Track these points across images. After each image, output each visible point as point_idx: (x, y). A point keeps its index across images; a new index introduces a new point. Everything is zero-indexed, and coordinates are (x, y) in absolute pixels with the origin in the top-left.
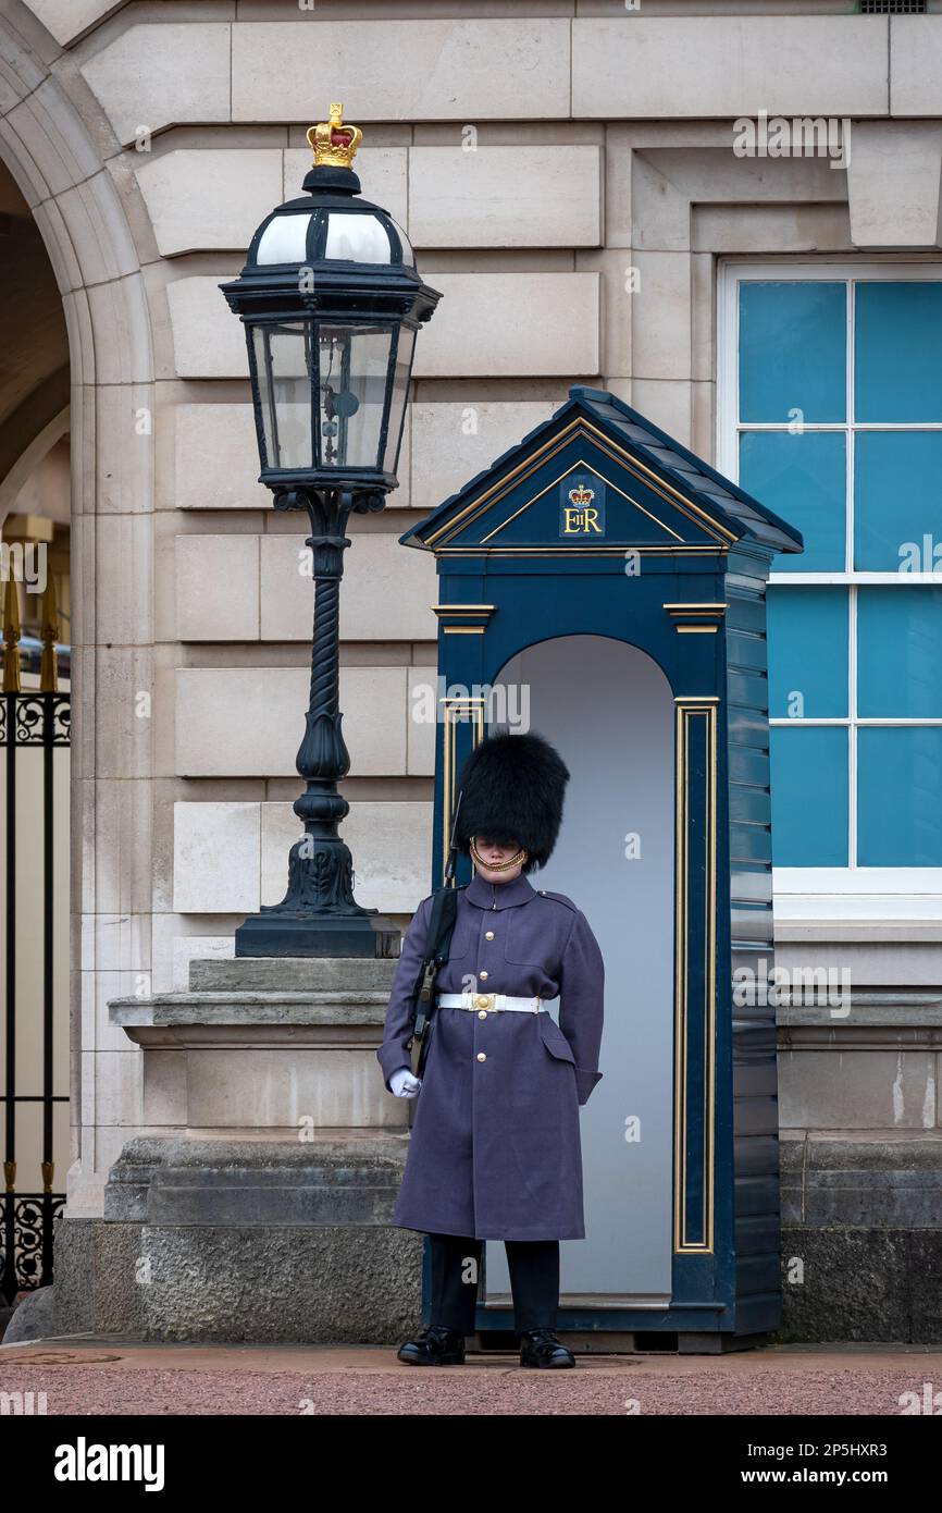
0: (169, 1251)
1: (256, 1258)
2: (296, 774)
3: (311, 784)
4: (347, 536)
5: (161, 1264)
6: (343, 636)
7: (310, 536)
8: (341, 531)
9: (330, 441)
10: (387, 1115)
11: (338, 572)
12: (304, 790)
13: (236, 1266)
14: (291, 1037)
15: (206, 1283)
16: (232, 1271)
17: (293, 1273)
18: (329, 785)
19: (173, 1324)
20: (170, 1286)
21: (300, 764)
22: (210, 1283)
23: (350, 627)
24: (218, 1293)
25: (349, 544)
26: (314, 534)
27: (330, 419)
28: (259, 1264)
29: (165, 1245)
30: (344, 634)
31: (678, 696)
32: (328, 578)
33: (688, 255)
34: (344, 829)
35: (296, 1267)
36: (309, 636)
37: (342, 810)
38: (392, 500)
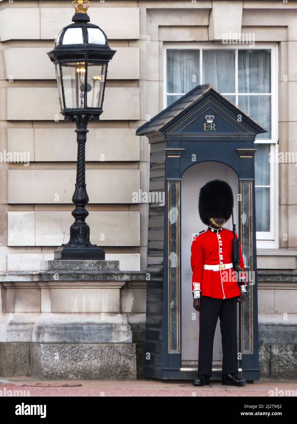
0: (50, 351)
1: (77, 353)
2: (72, 203)
3: (77, 206)
4: (87, 129)
5: (47, 355)
6: (86, 160)
7: (76, 129)
8: (86, 128)
9: (82, 99)
10: (113, 309)
11: (85, 140)
12: (75, 208)
13: (70, 356)
14: (84, 285)
15: (61, 361)
16: (69, 357)
17: (88, 358)
18: (83, 206)
19: (51, 374)
20: (50, 362)
21: (73, 200)
22: (62, 361)
23: (88, 157)
24: (65, 364)
25: (88, 132)
26: (77, 128)
27: (82, 92)
28: (78, 355)
29: (48, 349)
30: (87, 159)
31: (240, 178)
32: (81, 143)
33: (158, 42)
34: (87, 220)
35: (89, 356)
36: (76, 160)
37: (87, 214)
38: (102, 117)
